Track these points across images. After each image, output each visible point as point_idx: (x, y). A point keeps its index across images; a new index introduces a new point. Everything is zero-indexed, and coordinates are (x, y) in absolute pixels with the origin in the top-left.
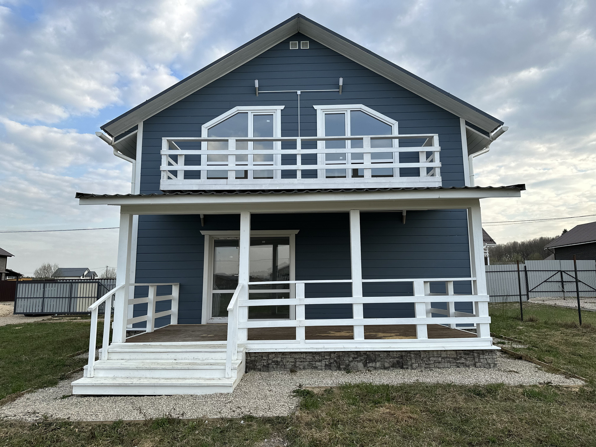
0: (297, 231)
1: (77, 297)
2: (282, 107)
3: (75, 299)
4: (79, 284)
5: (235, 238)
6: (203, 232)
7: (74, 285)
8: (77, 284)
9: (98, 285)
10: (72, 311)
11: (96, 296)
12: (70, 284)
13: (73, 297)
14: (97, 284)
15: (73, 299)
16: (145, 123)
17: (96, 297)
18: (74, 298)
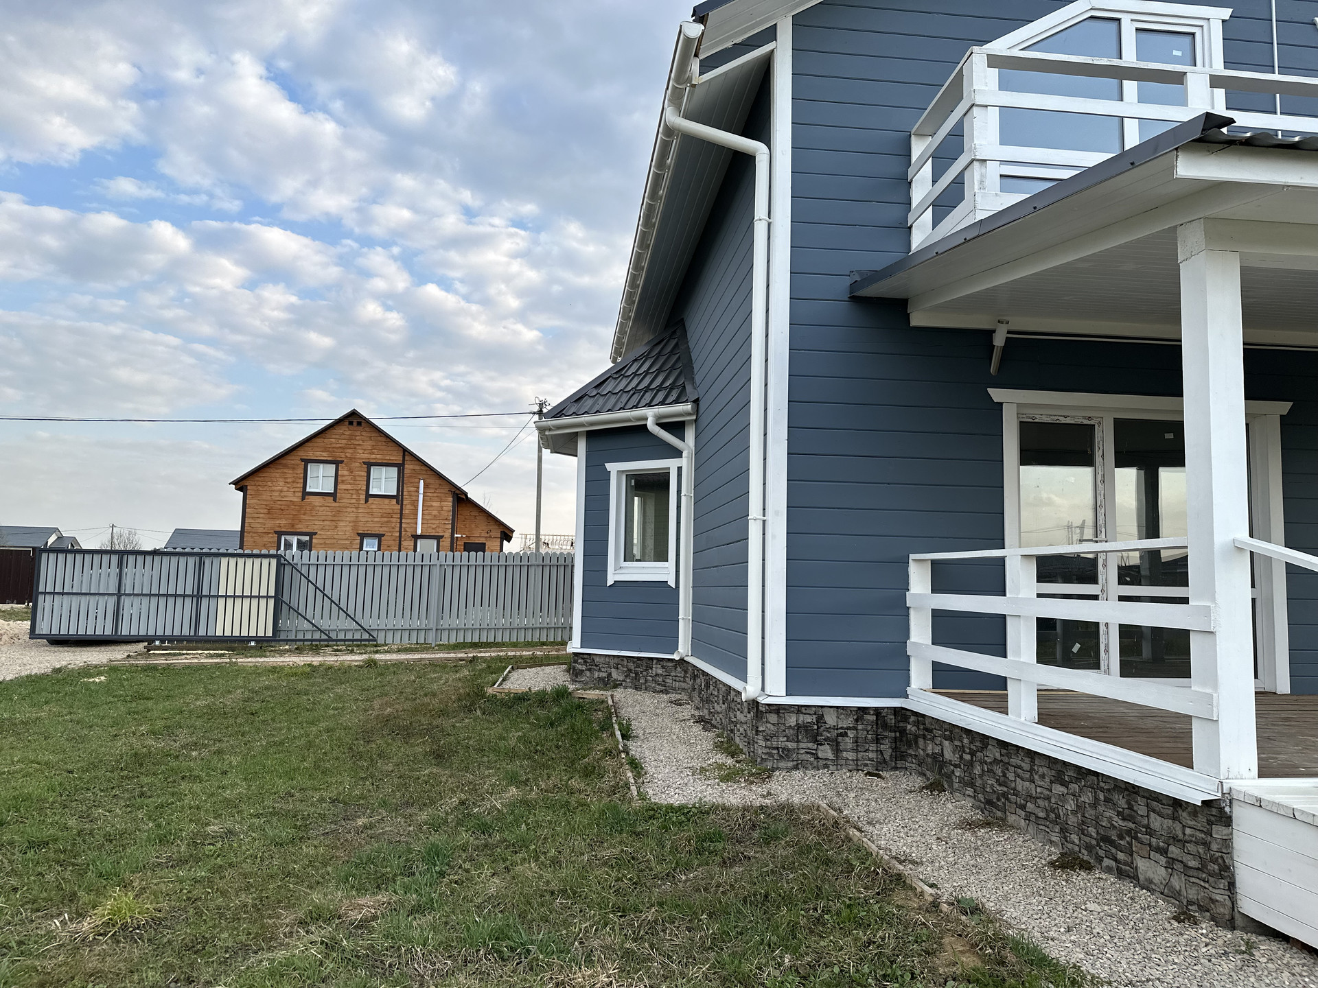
0: (1284, 407)
1: (218, 596)
2: (1226, 13)
3: (213, 601)
4: (224, 561)
5: (1084, 418)
6: (996, 394)
7: (208, 561)
8: (216, 560)
9: (279, 565)
10: (202, 633)
11: (272, 593)
12: (198, 559)
13: (206, 596)
14: (274, 562)
15: (205, 602)
16: (800, 22)
17: (271, 597)
18: (209, 596)
